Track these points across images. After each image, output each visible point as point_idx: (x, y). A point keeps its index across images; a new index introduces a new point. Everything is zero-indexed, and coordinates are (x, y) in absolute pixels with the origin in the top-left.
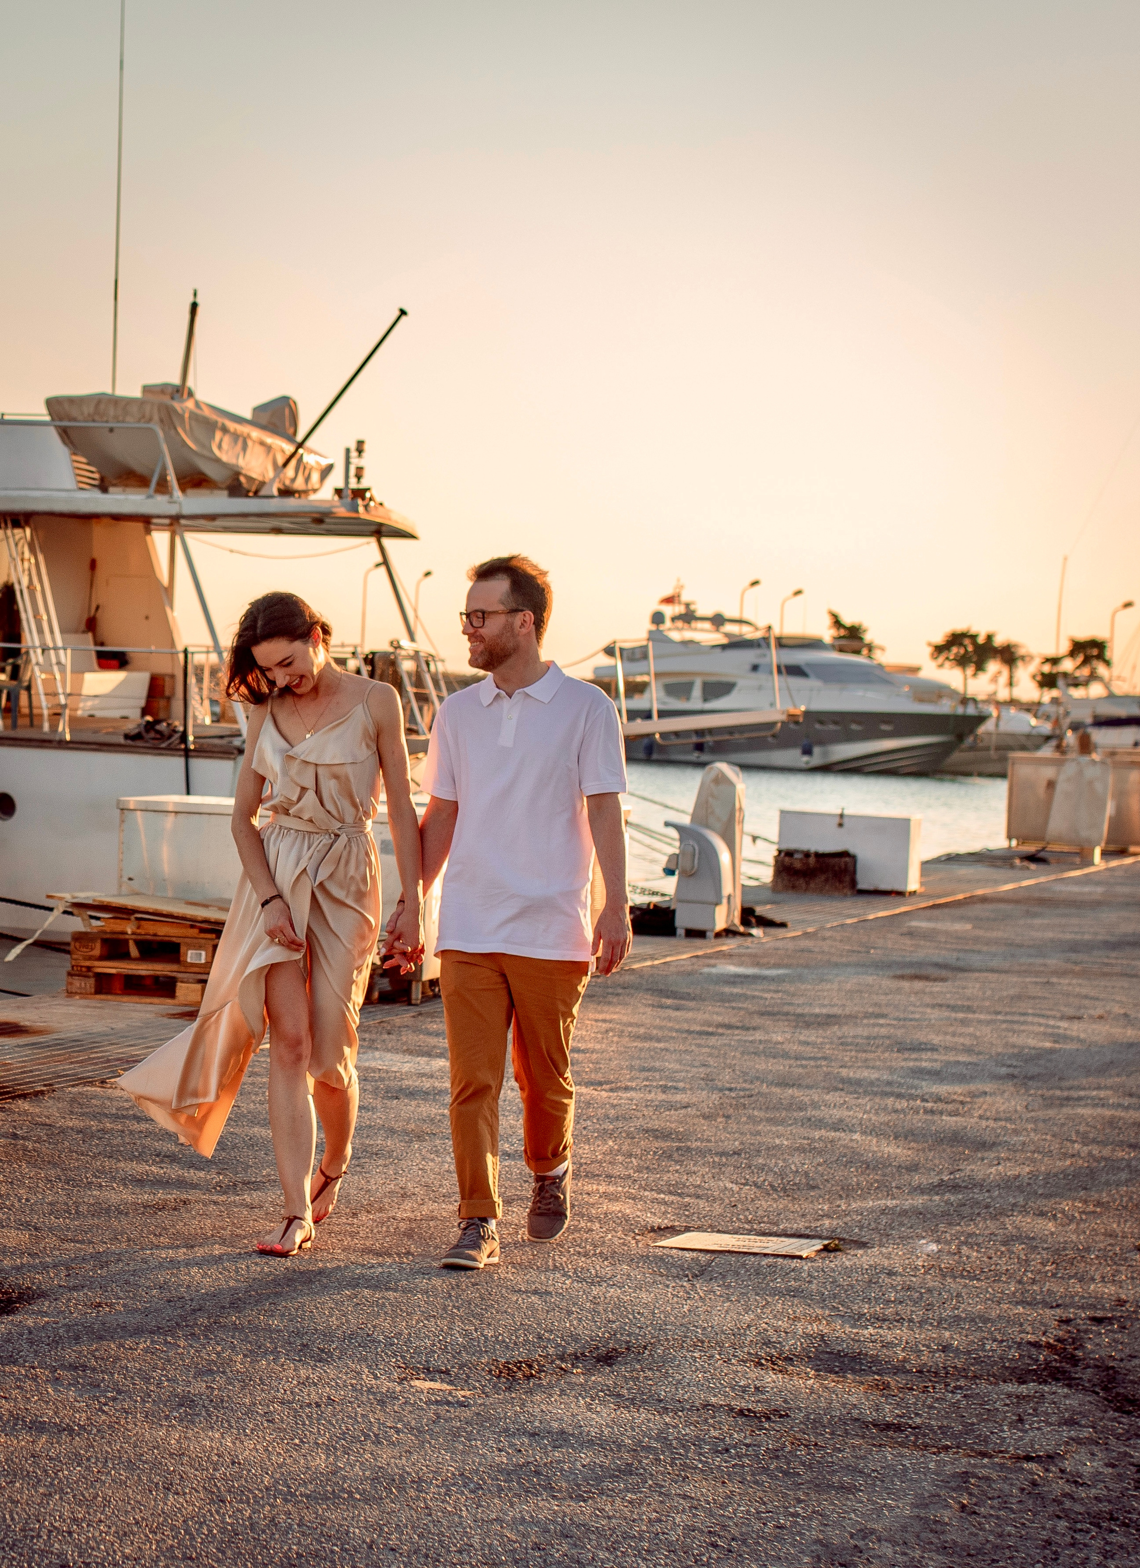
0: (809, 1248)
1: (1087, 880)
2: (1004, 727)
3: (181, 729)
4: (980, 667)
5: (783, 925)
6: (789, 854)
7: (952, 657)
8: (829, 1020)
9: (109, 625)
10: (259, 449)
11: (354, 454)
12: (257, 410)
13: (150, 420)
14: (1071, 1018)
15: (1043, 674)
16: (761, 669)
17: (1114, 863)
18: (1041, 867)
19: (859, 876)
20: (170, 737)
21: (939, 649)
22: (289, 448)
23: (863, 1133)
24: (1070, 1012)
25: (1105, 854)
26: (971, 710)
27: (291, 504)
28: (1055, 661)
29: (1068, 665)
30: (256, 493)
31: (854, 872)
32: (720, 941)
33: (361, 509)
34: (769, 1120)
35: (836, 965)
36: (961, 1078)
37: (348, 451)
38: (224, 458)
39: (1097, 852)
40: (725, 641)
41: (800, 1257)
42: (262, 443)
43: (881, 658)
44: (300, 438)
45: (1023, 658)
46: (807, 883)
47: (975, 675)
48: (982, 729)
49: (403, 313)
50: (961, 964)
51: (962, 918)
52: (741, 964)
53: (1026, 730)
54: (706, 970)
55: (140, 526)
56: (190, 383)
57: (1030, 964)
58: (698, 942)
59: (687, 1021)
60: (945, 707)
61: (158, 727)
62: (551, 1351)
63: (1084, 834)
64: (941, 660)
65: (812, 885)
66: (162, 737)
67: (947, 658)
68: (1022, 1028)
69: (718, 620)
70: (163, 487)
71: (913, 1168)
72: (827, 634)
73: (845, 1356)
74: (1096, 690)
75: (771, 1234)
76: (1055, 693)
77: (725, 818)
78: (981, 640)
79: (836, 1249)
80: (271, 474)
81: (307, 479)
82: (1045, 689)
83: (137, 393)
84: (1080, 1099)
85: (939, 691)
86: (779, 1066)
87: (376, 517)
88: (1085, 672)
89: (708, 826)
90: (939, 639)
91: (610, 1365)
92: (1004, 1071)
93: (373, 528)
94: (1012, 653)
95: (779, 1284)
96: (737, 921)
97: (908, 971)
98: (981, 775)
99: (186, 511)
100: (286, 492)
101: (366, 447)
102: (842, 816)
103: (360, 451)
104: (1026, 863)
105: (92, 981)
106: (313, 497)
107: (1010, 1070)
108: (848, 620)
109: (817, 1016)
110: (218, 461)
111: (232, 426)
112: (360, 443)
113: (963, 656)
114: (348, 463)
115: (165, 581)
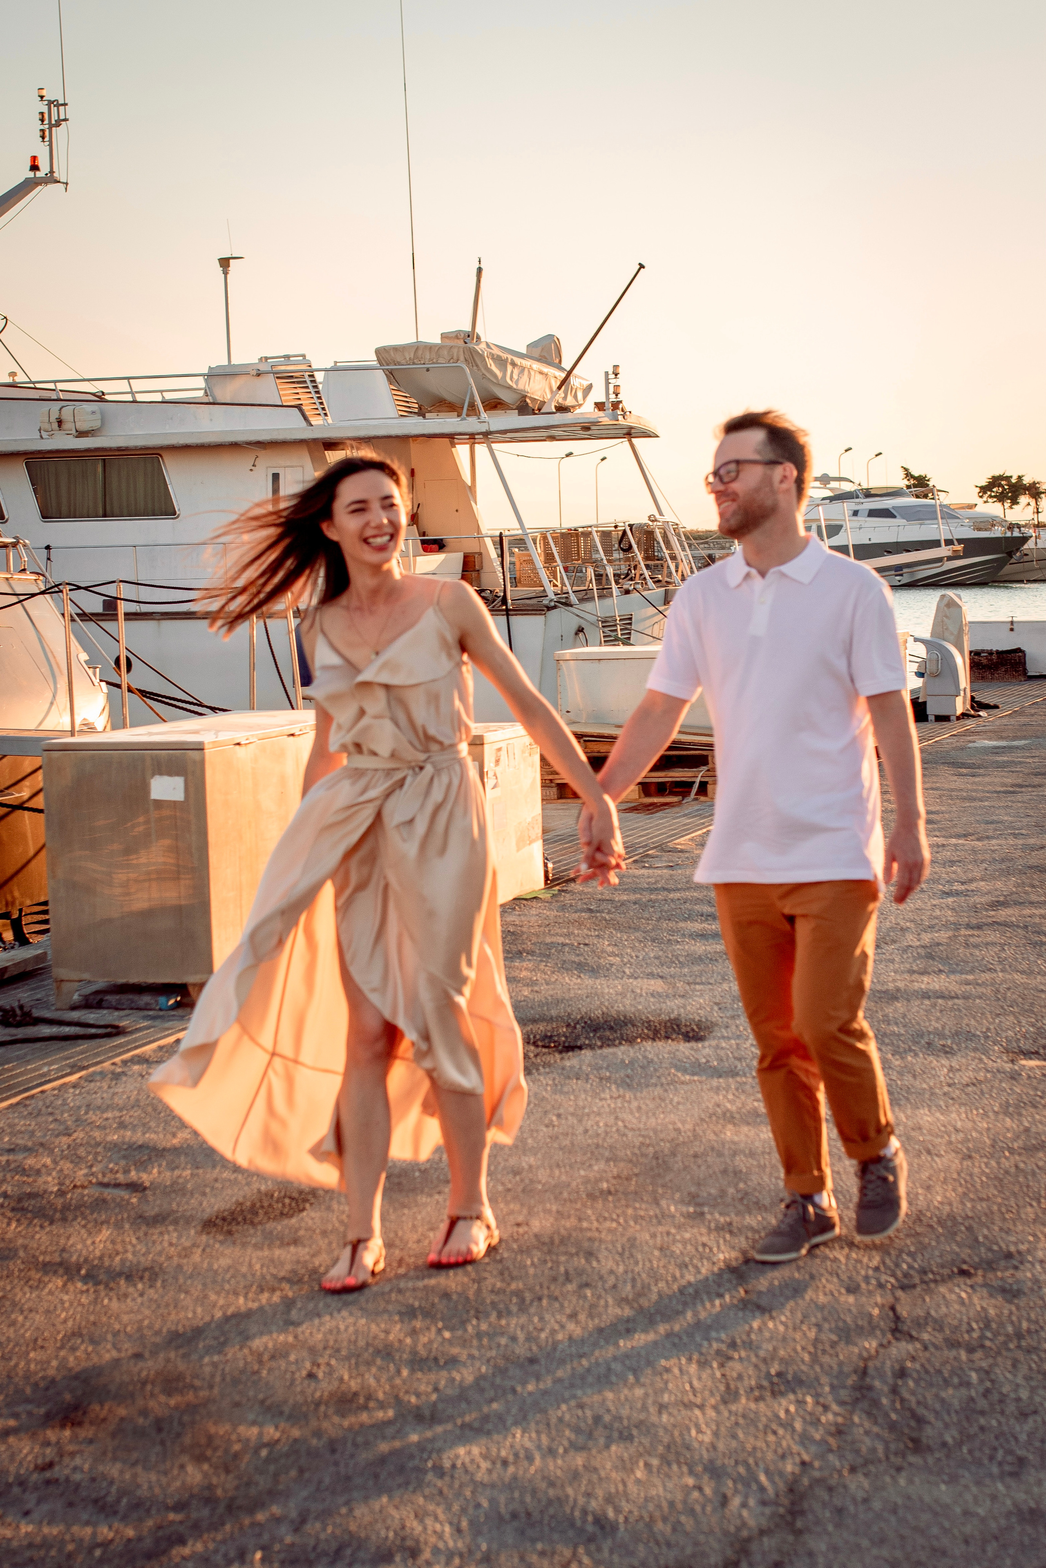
3: (502, 594)
4: (1014, 502)
5: (996, 707)
6: (979, 653)
7: (993, 494)
9: (429, 519)
10: (539, 377)
12: (528, 347)
13: (458, 360)
16: (860, 514)
19: (1029, 667)
20: (496, 601)
21: (984, 490)
22: (563, 375)
26: (1016, 533)
27: (562, 417)
30: (539, 410)
31: (1025, 663)
32: (962, 722)
33: (620, 418)
37: (607, 373)
38: (515, 386)
40: (831, 494)
42: (541, 373)
43: (943, 499)
44: (567, 364)
46: (992, 674)
47: (1011, 507)
48: (1026, 546)
49: (642, 266)
52: (990, 739)
54: (971, 745)
55: (447, 440)
56: (479, 330)
58: (946, 724)
59: (990, 784)
60: (998, 532)
64: (985, 498)
65: (996, 675)
67: (991, 496)
69: (825, 479)
70: (473, 410)
72: (901, 482)
77: (956, 633)
78: (1014, 480)
80: (549, 396)
81: (575, 397)
83: (437, 340)
85: (992, 522)
87: (630, 421)
89: (944, 640)
90: (984, 482)
93: (625, 431)
94: (1037, 489)
96: (968, 707)
98: (1028, 581)
99: (494, 429)
100: (562, 409)
101: (620, 370)
102: (1012, 623)
103: (616, 374)
105: (556, 790)
106: (578, 411)
108: (916, 472)
110: (510, 388)
111: (518, 361)
112: (616, 367)
113: (1002, 493)
114: (607, 383)
115: (469, 483)
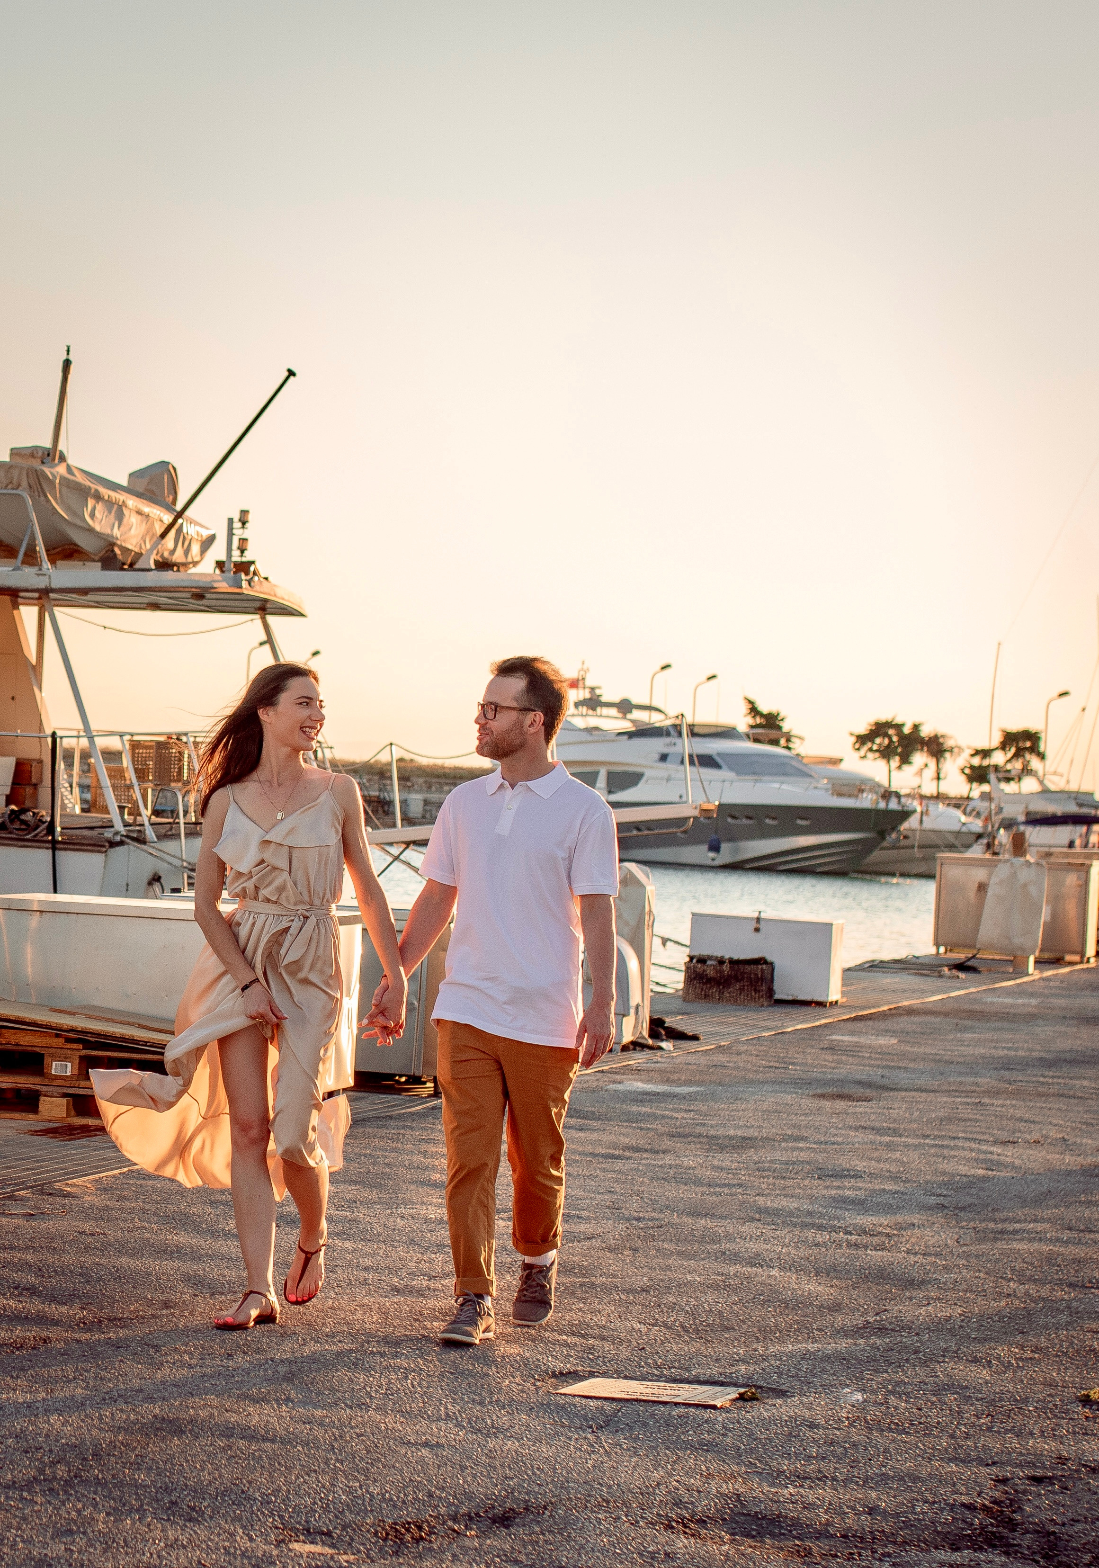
0: (723, 1397)
1: (1019, 991)
2: (928, 824)
3: (49, 819)
4: (905, 760)
5: (695, 1038)
6: (702, 960)
7: (875, 747)
8: (745, 1143)
10: (135, 518)
11: (237, 525)
12: (134, 476)
13: (19, 486)
14: (1005, 1143)
15: (972, 767)
16: (669, 759)
17: (1049, 973)
18: (971, 976)
19: (776, 986)
20: (37, 827)
21: (862, 740)
22: (168, 518)
23: (782, 1268)
24: (1004, 1136)
25: (1037, 962)
26: (893, 805)
27: (168, 578)
28: (985, 753)
29: (999, 758)
30: (131, 565)
31: (772, 980)
32: (627, 1054)
33: (244, 584)
34: (680, 1254)
35: (752, 1082)
36: (887, 1209)
37: (231, 521)
38: (98, 528)
39: (1032, 960)
40: (632, 728)
41: (714, 1407)
42: (139, 513)
43: (798, 747)
44: (179, 507)
45: (951, 750)
46: (721, 993)
47: (899, 768)
48: (905, 826)
49: (291, 373)
50: (886, 1082)
51: (887, 1032)
52: (649, 1081)
53: (956, 827)
54: (612, 1087)
55: (7, 598)
56: (61, 446)
57: (961, 1083)
60: (867, 801)
61: (23, 817)
62: (443, 1510)
63: (1017, 941)
64: (863, 751)
65: (726, 994)
66: (29, 827)
67: (871, 750)
68: (952, 1153)
69: (625, 707)
70: (31, 558)
71: (835, 1308)
72: (742, 722)
73: (763, 1518)
74: (1029, 785)
75: (681, 1381)
76: (986, 788)
77: (633, 923)
78: (907, 730)
79: (754, 1398)
80: (148, 545)
81: (187, 552)
82: (975, 785)
84: (1015, 1232)
85: (858, 786)
86: (690, 1194)
87: (259, 591)
88: (1018, 765)
90: (863, 729)
91: (507, 1527)
92: (933, 1200)
93: (257, 604)
94: (940, 744)
95: (691, 1436)
96: (645, 1033)
97: (829, 1090)
98: (903, 875)
99: (55, 585)
100: (164, 565)
101: (250, 517)
102: (758, 920)
103: (244, 523)
104: (955, 972)
106: (192, 570)
107: (940, 1200)
108: (765, 708)
109: (731, 1138)
110: (91, 530)
111: (106, 493)
112: (244, 513)
113: (888, 746)
114: (230, 534)
115: (33, 660)
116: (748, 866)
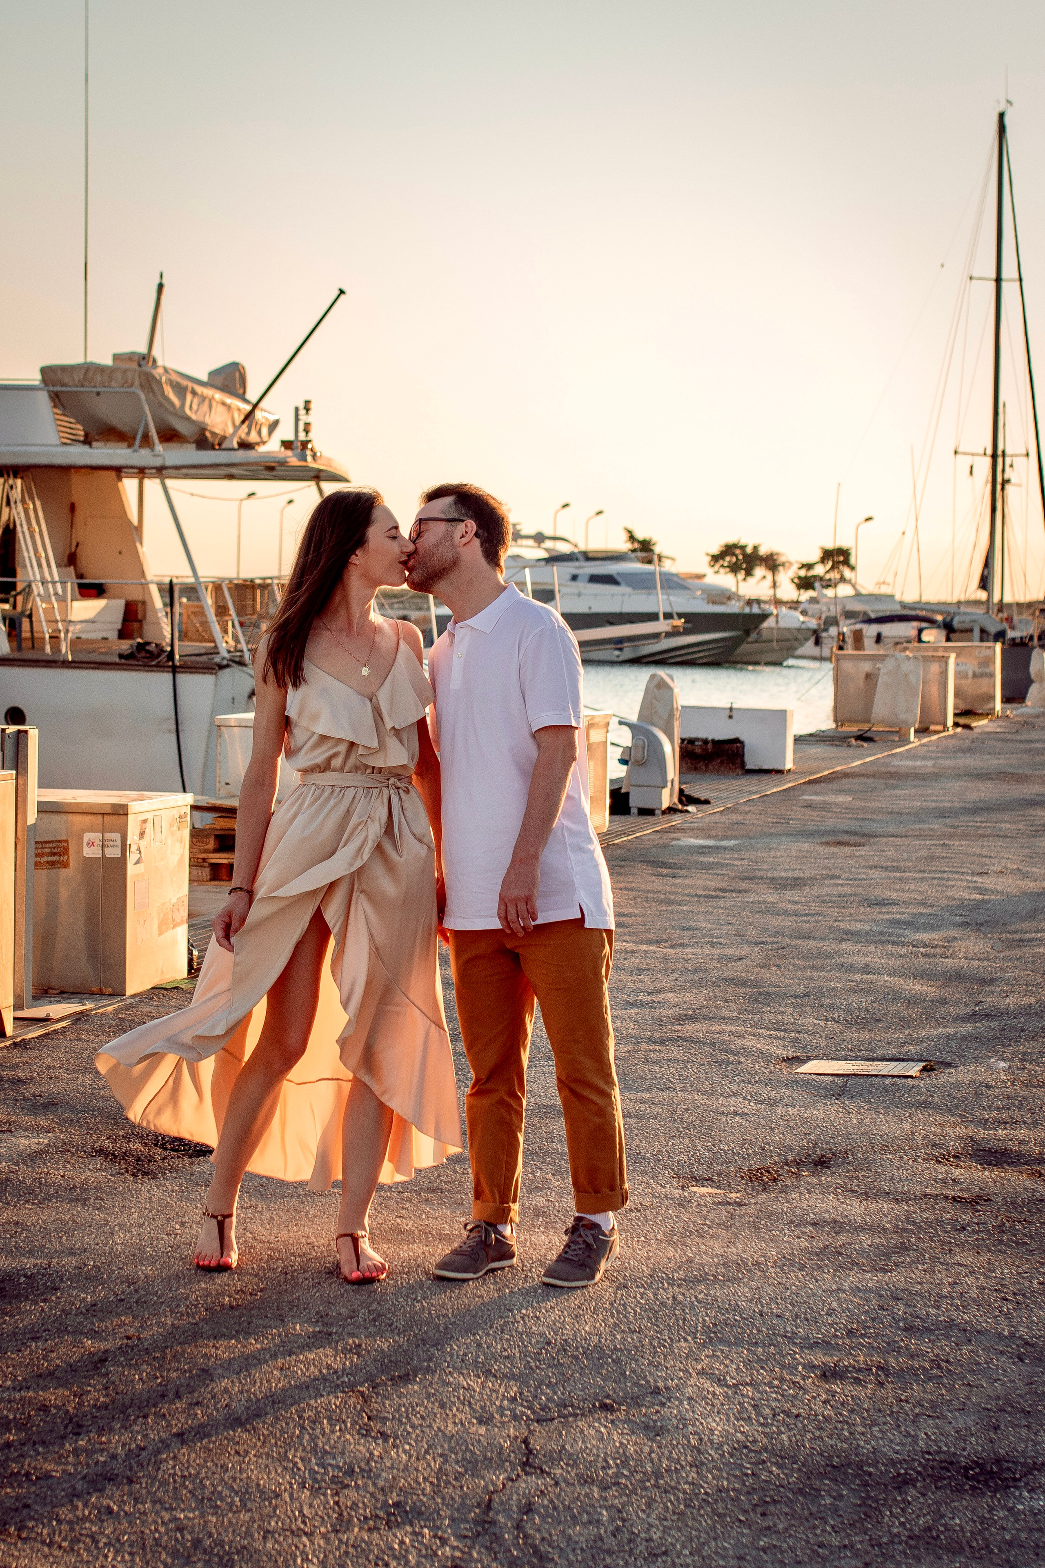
0: (914, 1069)
1: (908, 755)
2: (783, 624)
3: (169, 649)
4: (749, 573)
5: (707, 802)
6: (691, 741)
7: (726, 564)
8: (797, 883)
9: (90, 560)
10: (221, 408)
11: (302, 412)
12: (211, 374)
13: (132, 385)
14: (981, 874)
15: (799, 578)
16: (579, 578)
17: (925, 740)
18: (871, 744)
19: (747, 758)
20: (159, 655)
21: (716, 558)
22: (248, 408)
23: (889, 975)
24: (978, 869)
25: (916, 731)
26: (755, 610)
27: (241, 456)
28: (809, 566)
29: (819, 570)
30: (220, 445)
31: (743, 755)
32: (668, 817)
33: (309, 459)
34: (812, 967)
35: (771, 835)
36: (931, 928)
37: (297, 409)
38: (194, 417)
39: (912, 730)
40: (545, 555)
41: (911, 1077)
42: (224, 404)
43: (668, 566)
45: (783, 565)
46: (707, 766)
47: (744, 579)
48: (765, 625)
49: (342, 292)
50: (866, 831)
51: (839, 792)
52: (697, 837)
53: (797, 625)
54: (675, 843)
55: (113, 474)
56: (156, 352)
57: (920, 829)
58: (650, 819)
59: (690, 887)
60: (734, 607)
61: (148, 648)
62: (777, 1159)
63: (902, 717)
64: (717, 568)
65: (711, 767)
66: (152, 656)
67: (722, 566)
68: (953, 883)
69: (539, 538)
70: (146, 441)
71: (944, 1002)
72: (625, 547)
73: (996, 1152)
74: (844, 590)
75: (873, 1060)
76: (811, 593)
77: (665, 717)
78: (749, 550)
79: (932, 1069)
80: (230, 430)
81: (259, 433)
82: (802, 591)
83: (109, 362)
84: (1030, 940)
85: (721, 595)
86: (789, 922)
87: (320, 463)
88: (834, 575)
89: (652, 724)
90: (716, 551)
91: (828, 1168)
92: (958, 919)
93: (313, 474)
94: (775, 560)
95: (907, 1098)
96: (676, 800)
97: (830, 839)
99: (168, 463)
100: (245, 445)
101: (312, 406)
102: (731, 709)
103: (307, 410)
104: (860, 743)
105: (208, 870)
106: (262, 449)
107: (962, 919)
108: (640, 535)
109: (786, 879)
110: (188, 419)
111: (199, 389)
112: (307, 403)
113: (736, 563)
114: (297, 420)
115: (135, 521)
116: (645, 660)
